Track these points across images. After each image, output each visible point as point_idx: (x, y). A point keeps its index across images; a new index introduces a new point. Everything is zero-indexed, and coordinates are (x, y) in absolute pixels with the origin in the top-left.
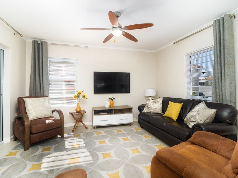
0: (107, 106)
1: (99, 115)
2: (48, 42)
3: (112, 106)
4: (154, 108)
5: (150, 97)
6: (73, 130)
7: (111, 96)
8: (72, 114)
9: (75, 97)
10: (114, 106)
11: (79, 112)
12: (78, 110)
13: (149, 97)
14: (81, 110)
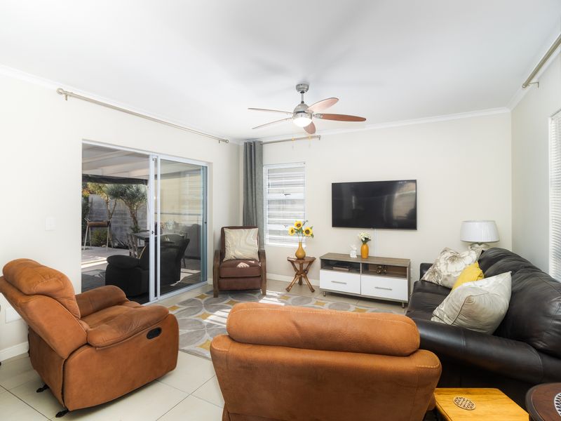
0: (353, 255)
1: (332, 269)
3: (365, 257)
4: (446, 274)
5: (480, 244)
6: (288, 288)
7: (363, 233)
8: (290, 261)
10: (369, 255)
11: (301, 259)
12: (300, 254)
13: (477, 245)
14: (305, 256)
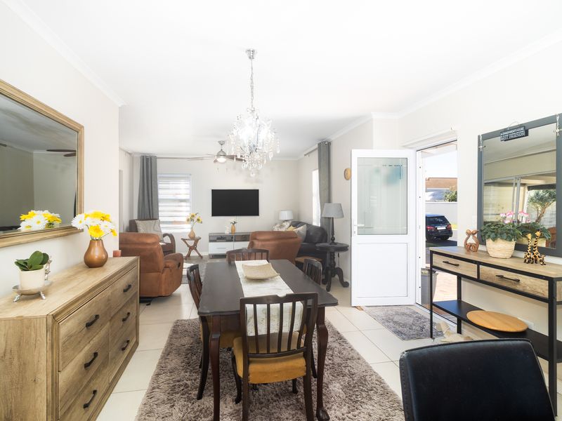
2: (157, 156)
7: (232, 219)
8: (184, 240)
9: (188, 220)
11: (192, 238)
12: (192, 235)
14: (195, 236)
